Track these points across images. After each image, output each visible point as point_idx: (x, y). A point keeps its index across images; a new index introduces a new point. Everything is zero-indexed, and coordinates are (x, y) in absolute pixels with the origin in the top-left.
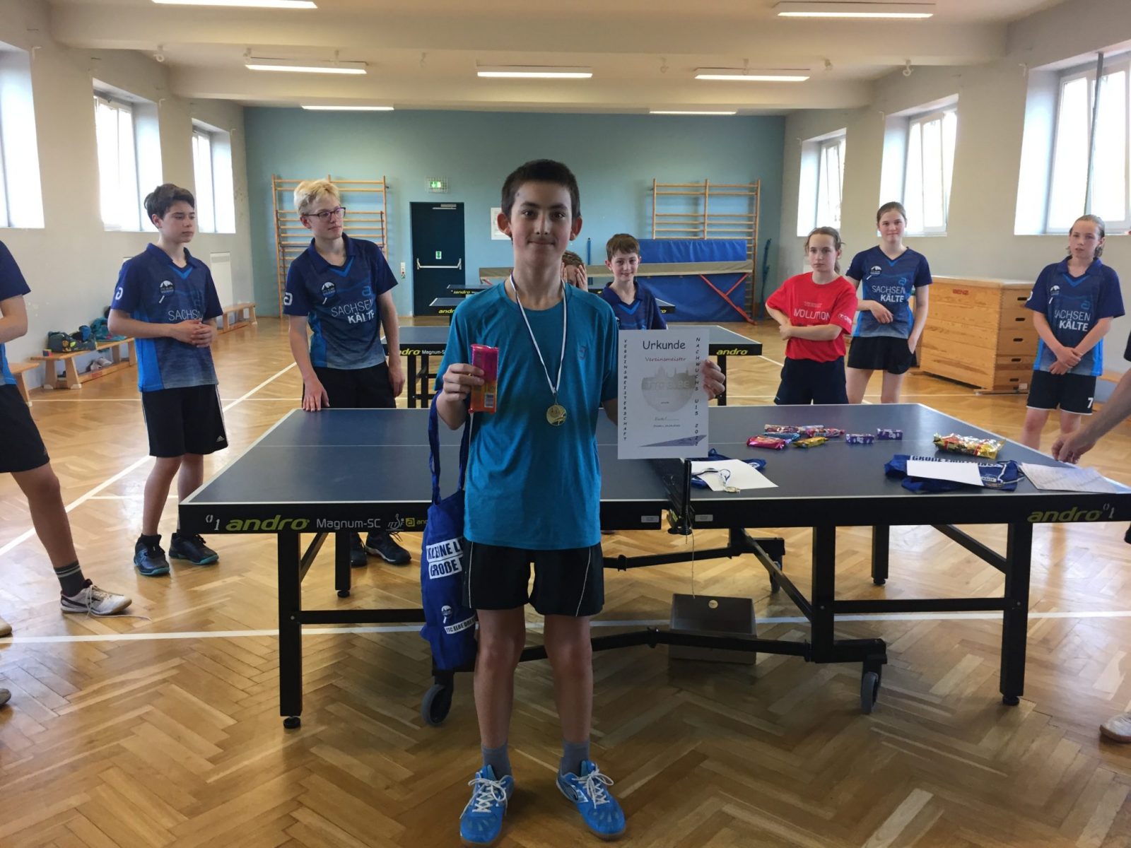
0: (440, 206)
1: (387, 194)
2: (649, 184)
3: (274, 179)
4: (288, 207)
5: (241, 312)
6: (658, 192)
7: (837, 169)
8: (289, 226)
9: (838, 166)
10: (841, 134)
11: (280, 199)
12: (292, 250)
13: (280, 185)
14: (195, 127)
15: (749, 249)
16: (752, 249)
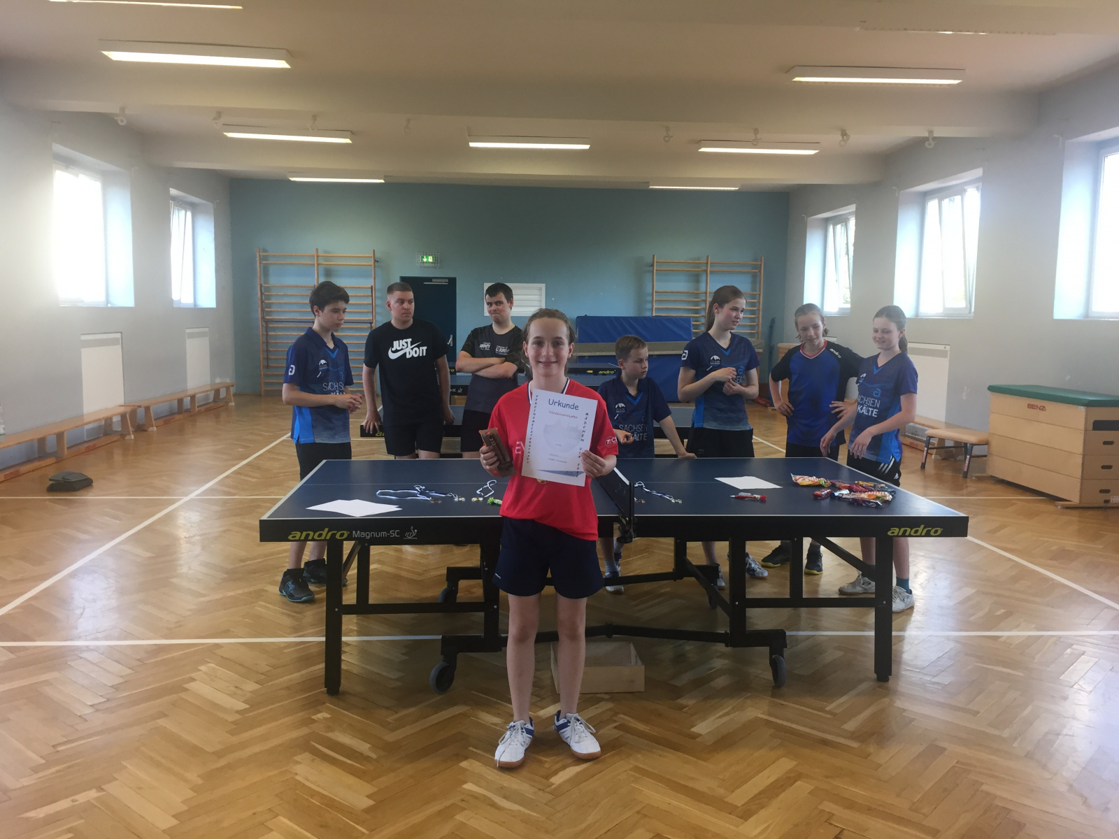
0: (431, 281)
1: (376, 269)
2: (649, 260)
3: (260, 252)
4: (273, 281)
5: (217, 392)
6: (659, 269)
7: (845, 246)
8: (273, 300)
9: (847, 244)
10: (850, 211)
11: (266, 272)
12: (275, 325)
13: (265, 258)
14: (174, 198)
15: (752, 327)
16: (756, 328)
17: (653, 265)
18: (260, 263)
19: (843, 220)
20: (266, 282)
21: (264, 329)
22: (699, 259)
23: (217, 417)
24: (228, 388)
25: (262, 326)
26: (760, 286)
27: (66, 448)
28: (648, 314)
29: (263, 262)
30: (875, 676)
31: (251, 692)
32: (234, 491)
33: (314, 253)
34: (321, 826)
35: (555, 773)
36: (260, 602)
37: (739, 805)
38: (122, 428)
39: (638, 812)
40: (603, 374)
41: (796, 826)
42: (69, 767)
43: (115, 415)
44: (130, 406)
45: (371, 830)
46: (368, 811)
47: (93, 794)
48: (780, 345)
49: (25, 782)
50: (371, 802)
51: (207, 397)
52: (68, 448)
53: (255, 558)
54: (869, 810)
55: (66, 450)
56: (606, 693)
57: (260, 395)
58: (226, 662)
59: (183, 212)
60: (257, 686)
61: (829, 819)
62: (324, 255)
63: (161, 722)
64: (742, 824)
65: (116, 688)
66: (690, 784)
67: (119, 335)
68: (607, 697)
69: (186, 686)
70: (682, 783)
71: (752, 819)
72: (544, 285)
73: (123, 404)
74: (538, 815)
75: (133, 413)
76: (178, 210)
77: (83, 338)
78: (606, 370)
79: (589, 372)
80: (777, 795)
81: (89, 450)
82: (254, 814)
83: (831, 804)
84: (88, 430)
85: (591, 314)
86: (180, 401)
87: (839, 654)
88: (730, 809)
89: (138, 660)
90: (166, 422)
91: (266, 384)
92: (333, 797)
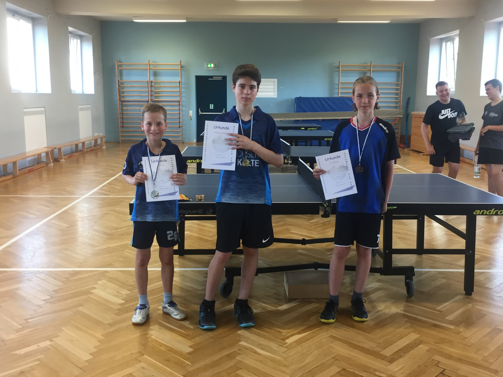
0: (213, 78)
1: (182, 71)
2: (337, 65)
3: (117, 63)
4: (125, 78)
5: (96, 141)
6: (342, 69)
7: (453, 55)
8: (125, 90)
9: (454, 54)
10: (455, 34)
11: (121, 74)
12: (126, 104)
13: (121, 66)
14: (70, 33)
15: (396, 103)
16: (399, 103)
17: (339, 67)
18: (118, 69)
19: (451, 39)
20: (121, 79)
21: (121, 106)
22: (366, 63)
23: (96, 154)
24: (102, 139)
25: (120, 104)
26: (402, 78)
27: (18, 169)
28: (336, 96)
29: (120, 68)
30: (464, 292)
31: (126, 295)
32: (108, 193)
33: (147, 62)
34: (167, 360)
35: (288, 338)
36: (127, 250)
37: (388, 355)
38: (47, 160)
39: (333, 358)
40: (310, 130)
41: (419, 366)
42: (34, 330)
43: (43, 153)
44: (50, 148)
45: (192, 363)
46: (190, 353)
47: (47, 343)
48: (413, 113)
49: (12, 336)
50: (191, 350)
51: (90, 143)
52: (19, 170)
53: (123, 228)
54: (460, 360)
55: (18, 171)
56: (314, 299)
57: (119, 142)
58: (112, 280)
59: (75, 40)
60: (129, 292)
61: (437, 364)
62: (153, 64)
63: (80, 309)
64: (390, 365)
65: (55, 291)
66: (361, 345)
67: (43, 109)
68: (315, 300)
69: (92, 291)
70: (357, 344)
71: (395, 363)
72: (277, 79)
73: (47, 147)
74: (279, 358)
75: (52, 151)
76: (73, 39)
77: (25, 110)
78: (312, 127)
79: (302, 128)
80: (409, 351)
81: (30, 171)
82: (132, 354)
83: (439, 357)
84: (28, 161)
85: (303, 96)
86: (77, 145)
87: (444, 281)
88: (383, 358)
89: (65, 278)
90: (70, 157)
91: (122, 136)
92: (172, 347)
